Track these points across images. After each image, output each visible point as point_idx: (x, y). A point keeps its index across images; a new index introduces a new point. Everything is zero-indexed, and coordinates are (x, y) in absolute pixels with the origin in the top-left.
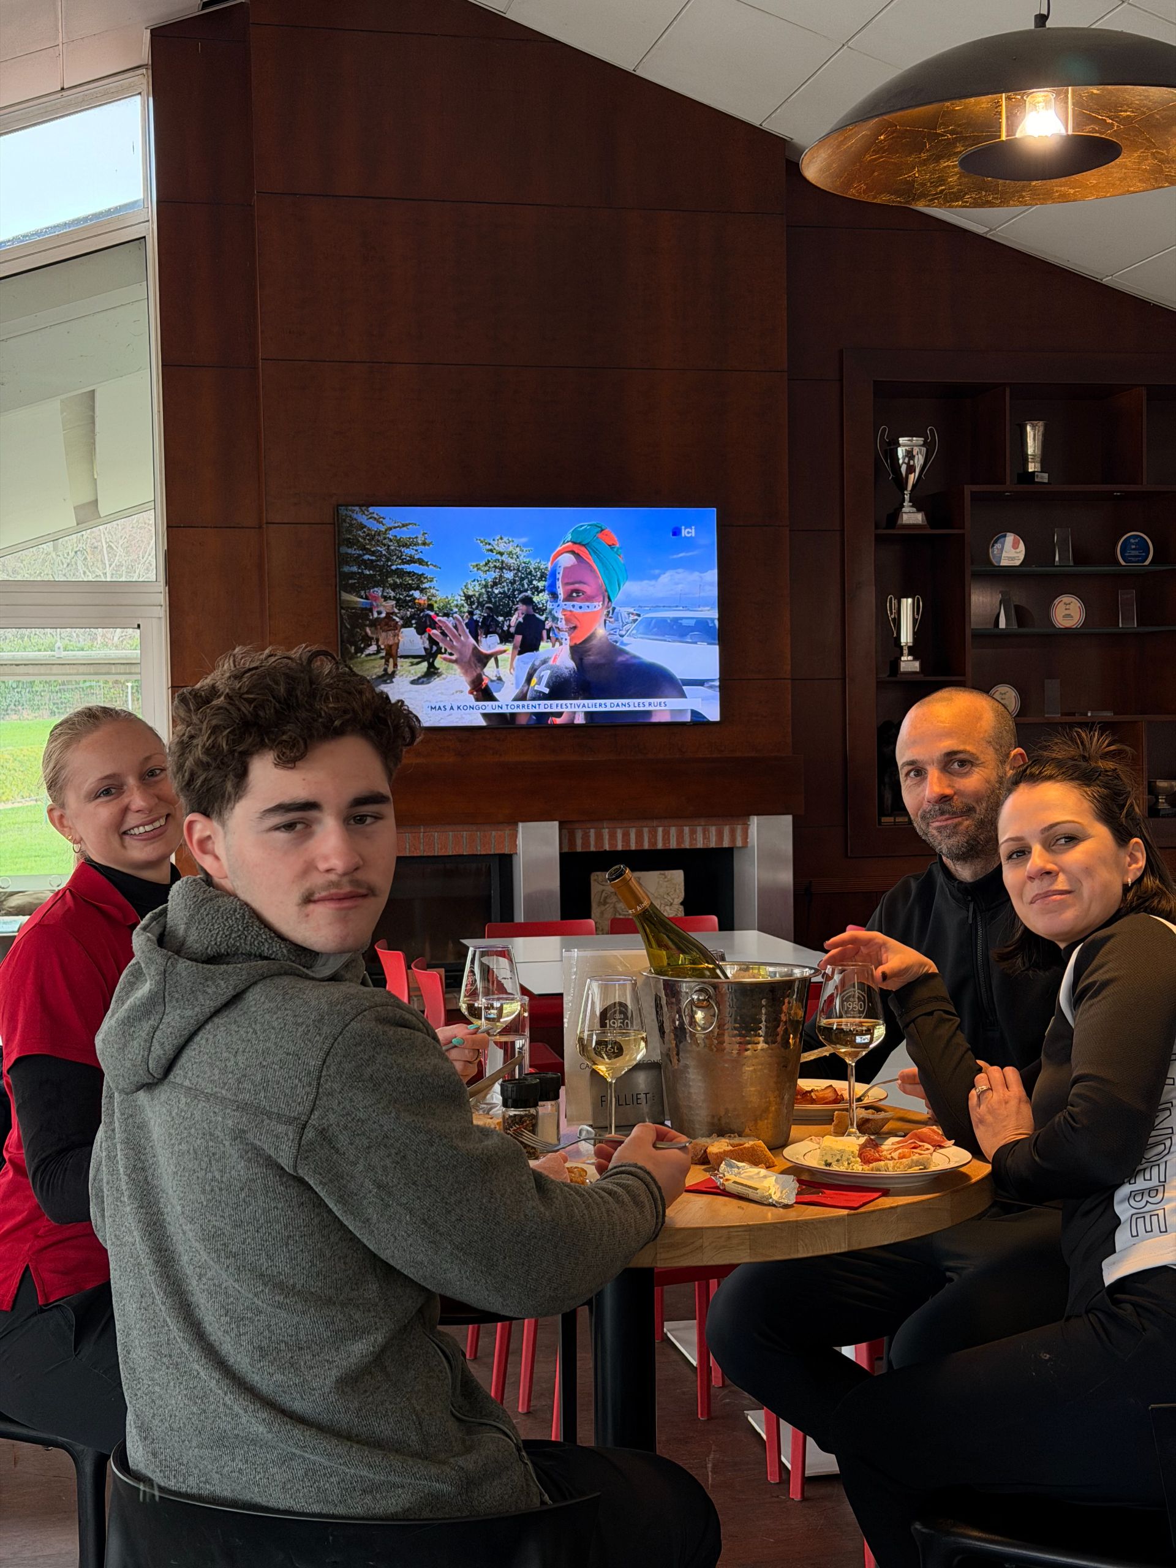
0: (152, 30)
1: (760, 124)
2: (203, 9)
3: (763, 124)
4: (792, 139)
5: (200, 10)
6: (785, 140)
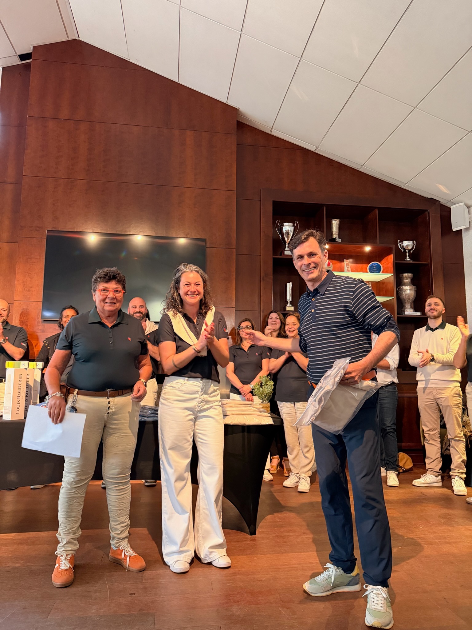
0: (3, 68)
1: (227, 102)
2: (22, 60)
3: (228, 102)
4: (239, 108)
5: (20, 61)
6: (237, 108)
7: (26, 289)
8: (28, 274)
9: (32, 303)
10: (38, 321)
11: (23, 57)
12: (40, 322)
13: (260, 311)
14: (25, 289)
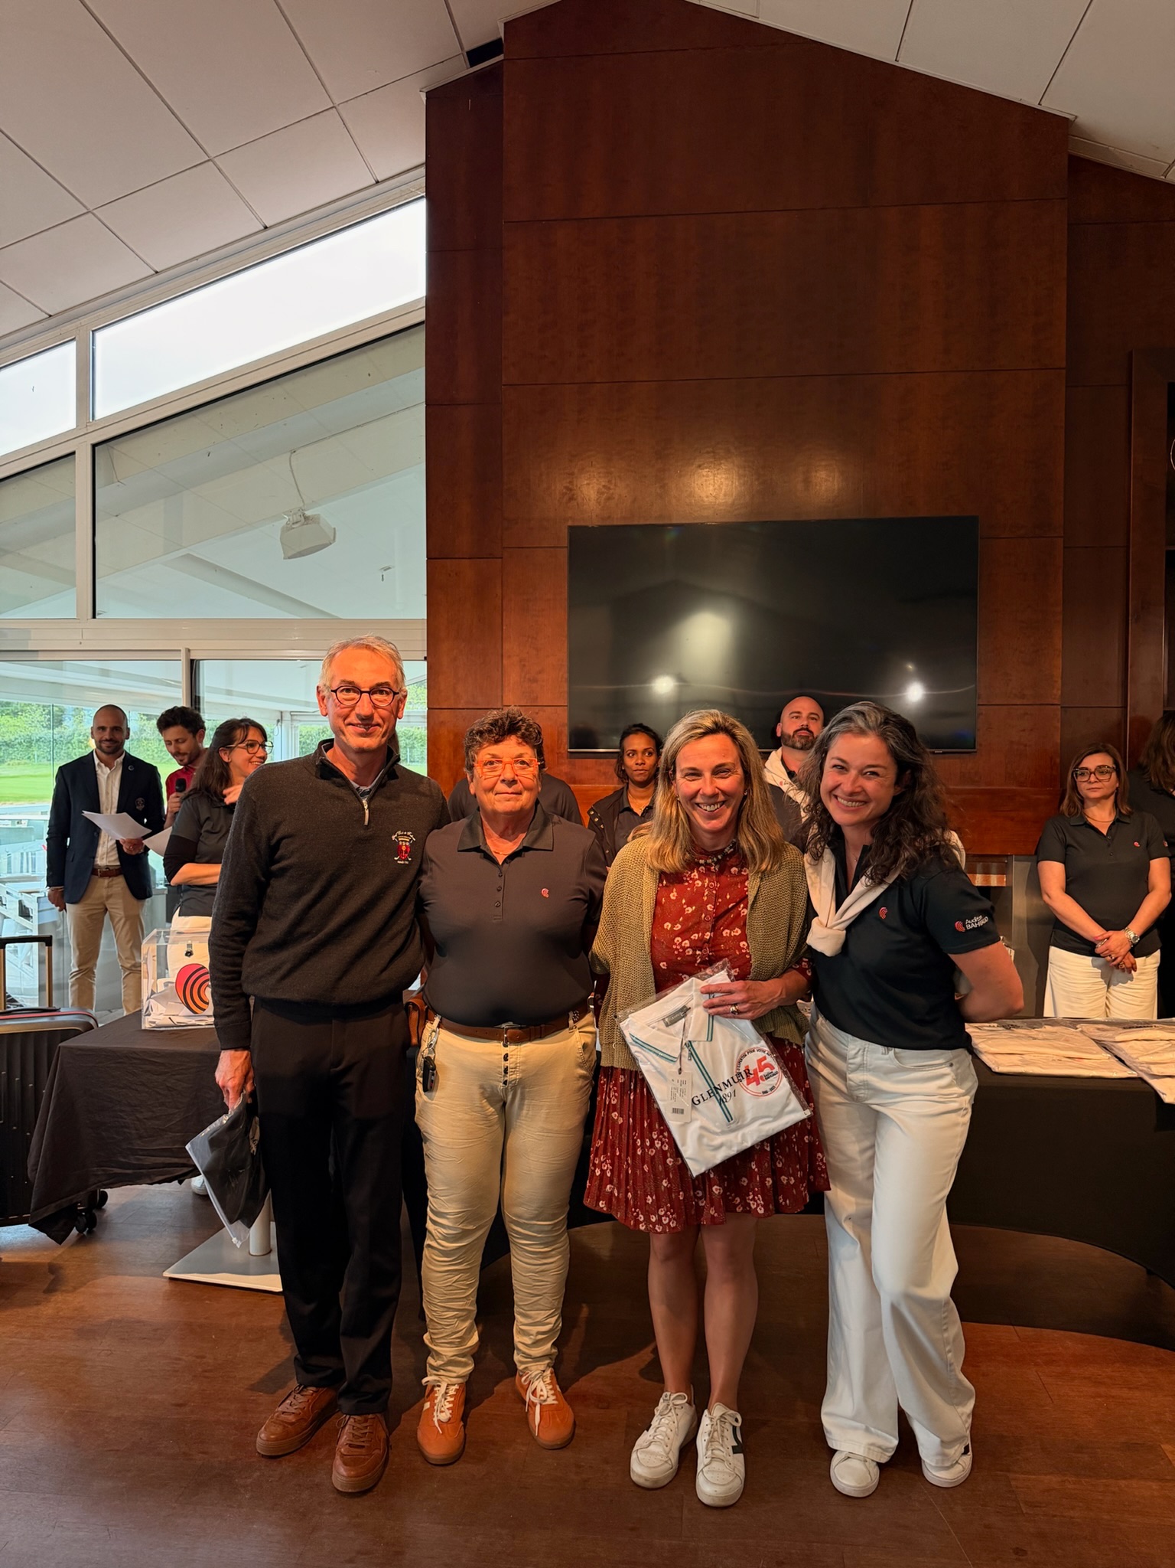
0: (428, 94)
1: (1039, 104)
2: (472, 65)
3: (1042, 103)
4: (1076, 117)
5: (469, 66)
6: (1068, 119)
7: (527, 676)
8: (530, 640)
9: (545, 711)
10: (560, 753)
11: (475, 56)
12: (565, 756)
13: (1126, 707)
14: (525, 677)
